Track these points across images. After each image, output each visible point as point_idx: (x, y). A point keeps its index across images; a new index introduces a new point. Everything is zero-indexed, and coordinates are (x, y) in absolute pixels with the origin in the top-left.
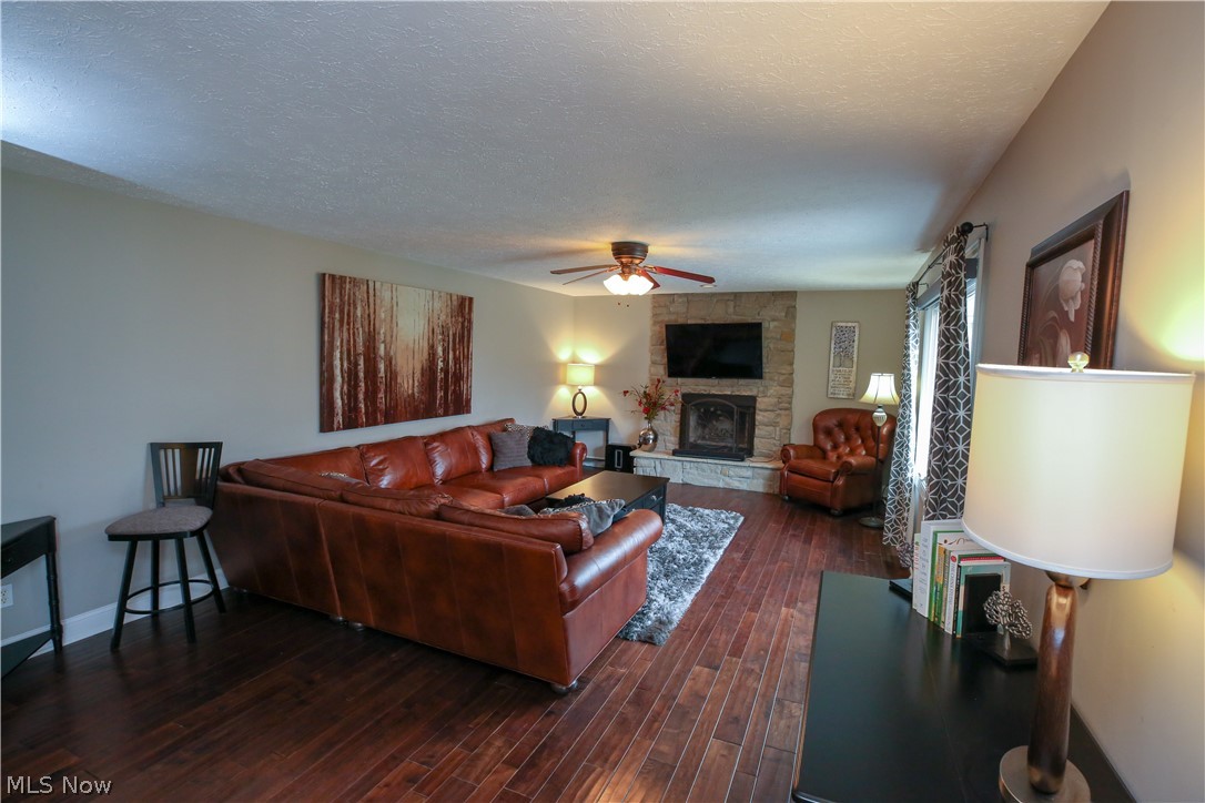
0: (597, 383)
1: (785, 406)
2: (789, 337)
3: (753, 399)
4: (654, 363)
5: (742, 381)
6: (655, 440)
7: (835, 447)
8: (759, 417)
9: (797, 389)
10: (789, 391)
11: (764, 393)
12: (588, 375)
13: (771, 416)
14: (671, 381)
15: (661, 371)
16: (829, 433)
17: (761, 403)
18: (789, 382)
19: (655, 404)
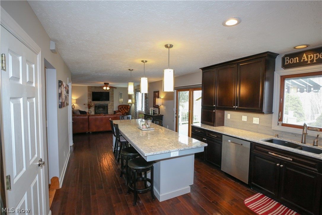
0: (76, 103)
1: (113, 105)
2: (113, 94)
3: (108, 104)
4: (88, 99)
5: (106, 101)
6: (91, 113)
7: (122, 110)
8: (109, 107)
9: (114, 102)
10: (113, 103)
11: (109, 103)
12: (75, 101)
13: (111, 107)
14: (93, 102)
15: (90, 100)
16: (120, 108)
17: (109, 105)
18: (113, 101)
19: (90, 106)
